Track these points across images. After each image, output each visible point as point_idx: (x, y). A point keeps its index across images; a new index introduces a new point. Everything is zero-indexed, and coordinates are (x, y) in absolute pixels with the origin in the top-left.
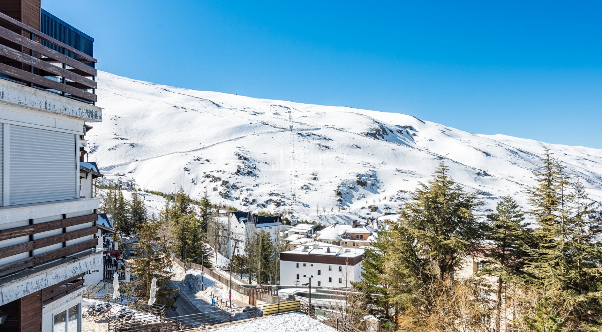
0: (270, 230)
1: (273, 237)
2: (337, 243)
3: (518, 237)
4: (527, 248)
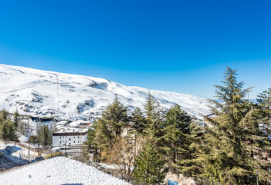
0: (48, 124)
1: (49, 127)
2: (77, 127)
3: (141, 121)
4: (143, 124)
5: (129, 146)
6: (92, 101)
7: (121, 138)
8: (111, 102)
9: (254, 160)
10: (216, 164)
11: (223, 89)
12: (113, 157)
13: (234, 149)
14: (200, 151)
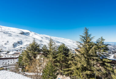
2: (13, 55)
3: (46, 51)
4: (48, 53)
5: (41, 63)
6: (21, 41)
7: (36, 60)
8: (31, 42)
9: (94, 67)
10: (79, 70)
11: (83, 37)
12: (32, 69)
13: (87, 63)
14: (73, 64)
